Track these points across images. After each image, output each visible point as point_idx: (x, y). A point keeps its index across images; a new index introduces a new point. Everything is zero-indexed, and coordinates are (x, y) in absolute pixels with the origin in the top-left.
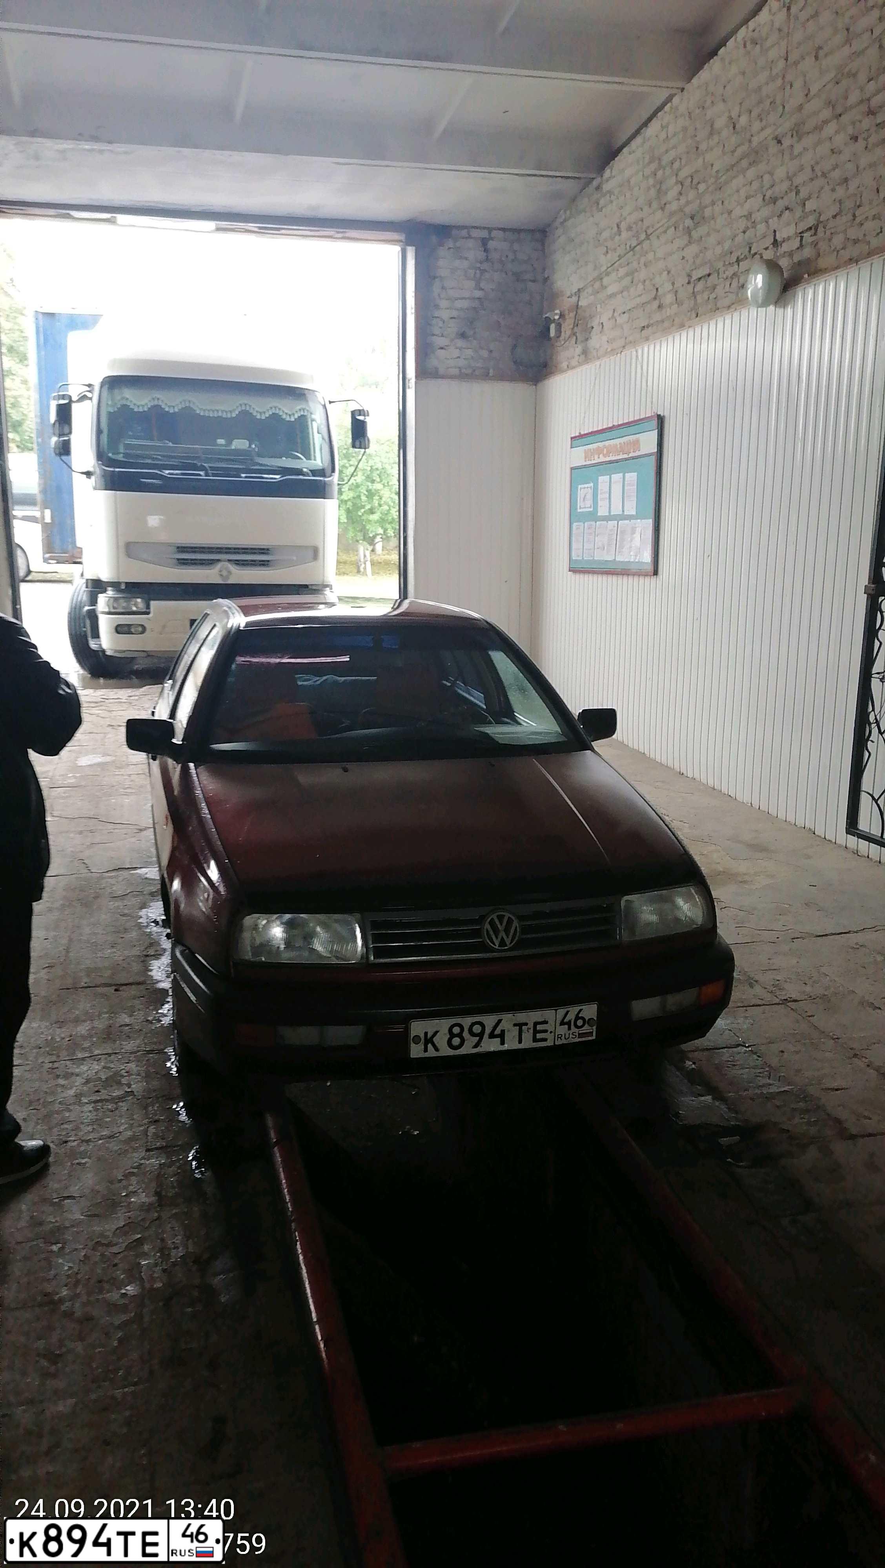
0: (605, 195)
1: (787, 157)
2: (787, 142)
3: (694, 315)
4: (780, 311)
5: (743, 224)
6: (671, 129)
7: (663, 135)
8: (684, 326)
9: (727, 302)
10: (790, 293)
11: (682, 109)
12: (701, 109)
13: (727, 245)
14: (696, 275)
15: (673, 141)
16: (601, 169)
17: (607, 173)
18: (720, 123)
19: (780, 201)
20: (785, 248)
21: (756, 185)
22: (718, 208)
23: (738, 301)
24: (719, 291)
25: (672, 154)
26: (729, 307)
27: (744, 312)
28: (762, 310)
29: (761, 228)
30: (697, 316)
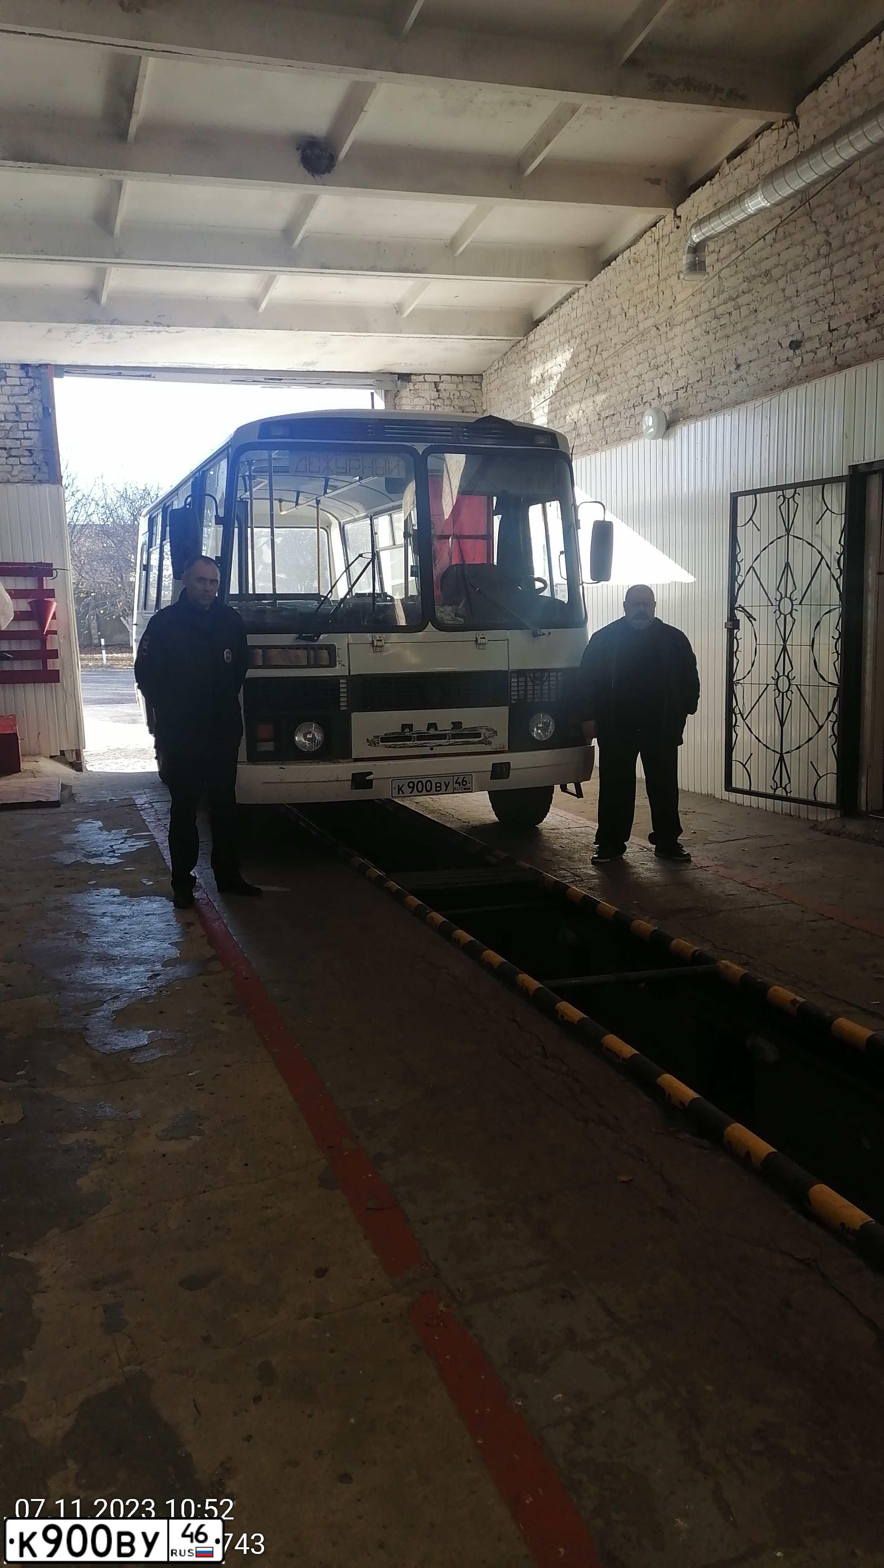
0: (530, 353)
1: (664, 339)
2: (663, 329)
3: (604, 443)
4: (665, 442)
5: (636, 381)
6: (579, 311)
7: (573, 315)
8: (598, 450)
9: (628, 435)
10: (671, 429)
11: (587, 298)
12: (601, 300)
13: (626, 394)
14: (603, 415)
15: (581, 320)
16: (526, 334)
17: (531, 337)
18: (615, 311)
19: (661, 368)
20: (666, 399)
21: (643, 356)
22: (617, 370)
23: (636, 433)
24: (622, 426)
25: (582, 329)
26: (630, 438)
27: (641, 442)
28: (653, 441)
29: (649, 385)
30: (607, 444)
